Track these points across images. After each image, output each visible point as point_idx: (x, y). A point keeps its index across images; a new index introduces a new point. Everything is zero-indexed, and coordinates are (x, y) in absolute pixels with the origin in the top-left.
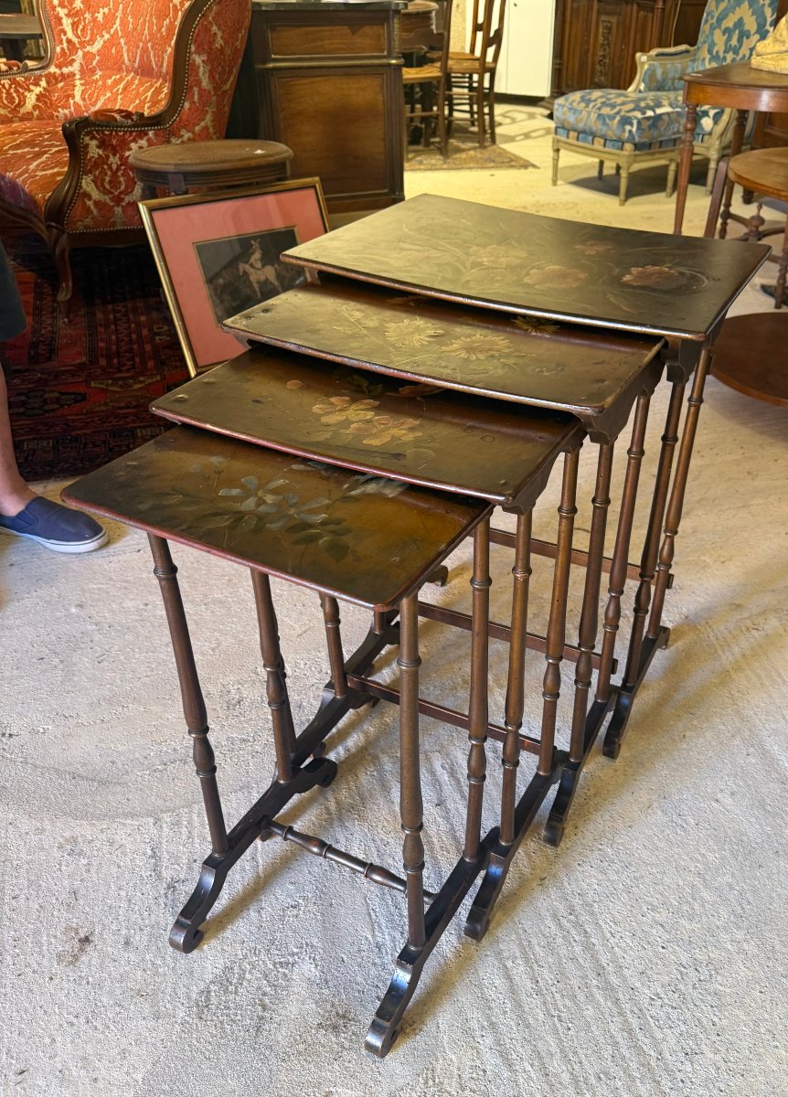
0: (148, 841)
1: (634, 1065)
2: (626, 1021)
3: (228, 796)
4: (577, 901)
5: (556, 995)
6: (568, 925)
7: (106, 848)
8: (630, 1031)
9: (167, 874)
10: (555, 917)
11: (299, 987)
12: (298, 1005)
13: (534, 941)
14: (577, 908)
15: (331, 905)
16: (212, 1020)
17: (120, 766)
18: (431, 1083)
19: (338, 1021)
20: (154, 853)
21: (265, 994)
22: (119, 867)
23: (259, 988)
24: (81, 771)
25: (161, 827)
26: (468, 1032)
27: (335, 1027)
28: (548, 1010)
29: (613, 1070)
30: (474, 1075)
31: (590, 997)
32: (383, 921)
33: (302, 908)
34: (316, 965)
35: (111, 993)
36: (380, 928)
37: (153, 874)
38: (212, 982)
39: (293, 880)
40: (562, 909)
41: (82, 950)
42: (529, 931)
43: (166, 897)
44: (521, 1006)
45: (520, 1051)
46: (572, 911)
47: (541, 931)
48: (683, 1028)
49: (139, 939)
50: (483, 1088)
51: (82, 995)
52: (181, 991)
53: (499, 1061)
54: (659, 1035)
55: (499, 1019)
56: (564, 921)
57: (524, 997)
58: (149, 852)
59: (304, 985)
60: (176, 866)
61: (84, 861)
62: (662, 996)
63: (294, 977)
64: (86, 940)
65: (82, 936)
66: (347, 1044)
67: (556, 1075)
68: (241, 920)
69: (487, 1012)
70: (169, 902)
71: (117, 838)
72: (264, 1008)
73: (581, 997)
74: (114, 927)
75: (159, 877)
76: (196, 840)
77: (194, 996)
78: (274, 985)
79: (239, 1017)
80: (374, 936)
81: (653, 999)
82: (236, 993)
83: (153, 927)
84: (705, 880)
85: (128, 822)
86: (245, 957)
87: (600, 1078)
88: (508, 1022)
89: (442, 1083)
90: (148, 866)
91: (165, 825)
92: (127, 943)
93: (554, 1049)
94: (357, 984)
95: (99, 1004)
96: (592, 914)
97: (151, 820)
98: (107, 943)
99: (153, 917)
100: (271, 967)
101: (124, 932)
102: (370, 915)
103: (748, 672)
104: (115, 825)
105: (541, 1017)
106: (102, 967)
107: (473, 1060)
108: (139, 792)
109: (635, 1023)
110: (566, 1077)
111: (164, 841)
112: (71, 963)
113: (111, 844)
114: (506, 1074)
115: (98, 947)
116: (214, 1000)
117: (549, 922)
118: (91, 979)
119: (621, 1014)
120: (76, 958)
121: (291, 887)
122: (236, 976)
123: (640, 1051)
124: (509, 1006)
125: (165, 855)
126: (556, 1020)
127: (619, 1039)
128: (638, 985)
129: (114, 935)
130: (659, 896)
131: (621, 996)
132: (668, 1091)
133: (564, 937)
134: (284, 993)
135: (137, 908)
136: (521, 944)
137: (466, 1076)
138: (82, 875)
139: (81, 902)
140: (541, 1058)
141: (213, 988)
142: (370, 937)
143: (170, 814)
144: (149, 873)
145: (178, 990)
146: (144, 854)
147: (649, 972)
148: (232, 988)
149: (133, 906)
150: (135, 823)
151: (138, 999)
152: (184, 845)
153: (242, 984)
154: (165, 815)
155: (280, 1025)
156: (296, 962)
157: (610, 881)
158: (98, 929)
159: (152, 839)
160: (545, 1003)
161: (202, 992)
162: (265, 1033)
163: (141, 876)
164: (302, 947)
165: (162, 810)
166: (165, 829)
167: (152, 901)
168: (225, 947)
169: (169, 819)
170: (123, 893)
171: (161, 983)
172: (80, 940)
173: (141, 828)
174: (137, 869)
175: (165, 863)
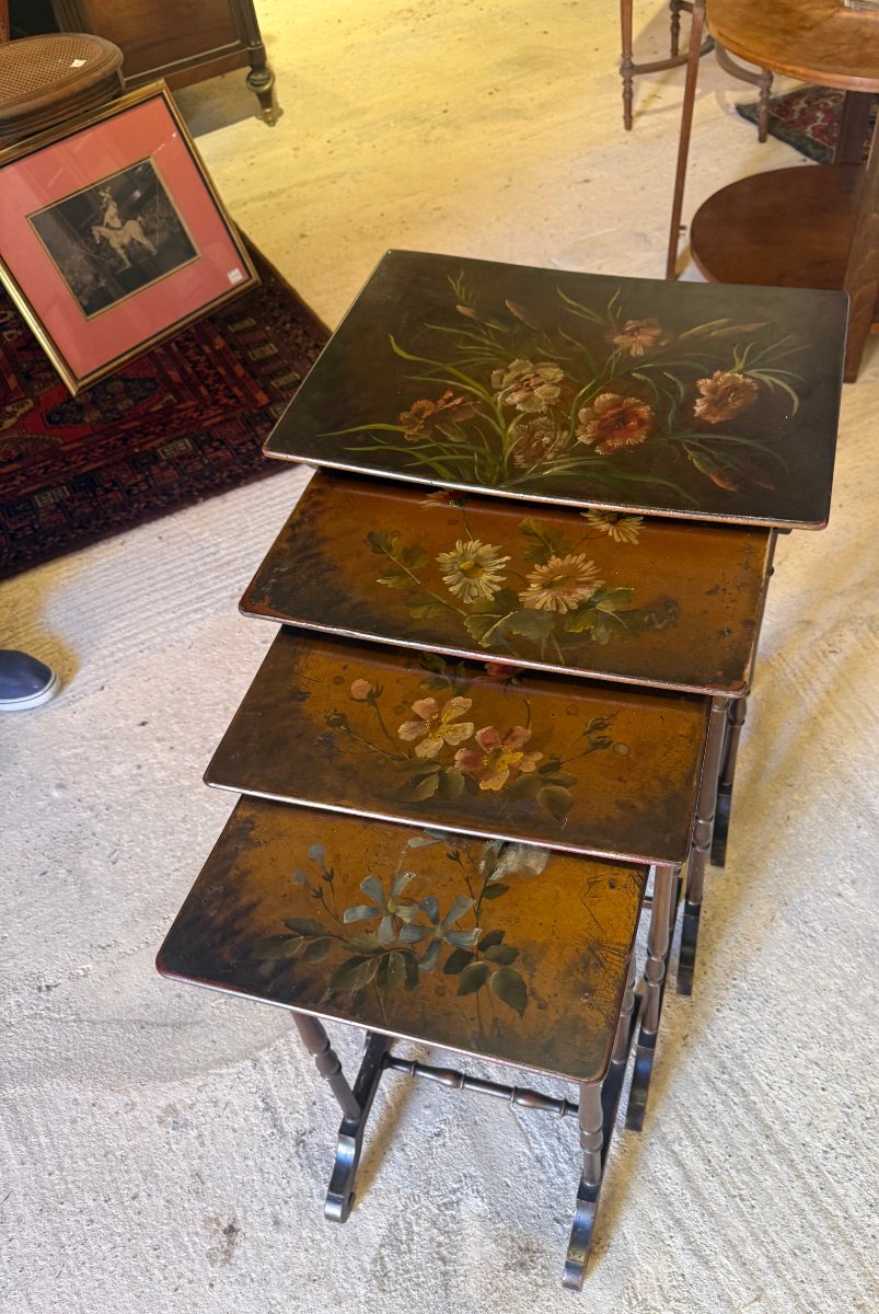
0: (254, 1090)
1: (824, 1232)
2: (805, 1183)
4: (726, 1056)
5: (732, 1172)
6: (724, 1086)
7: (212, 1111)
8: (812, 1194)
9: (289, 1127)
10: (708, 1080)
11: (473, 1229)
12: (478, 1249)
13: (695, 1114)
14: (728, 1064)
15: (476, 1123)
16: (396, 1290)
17: (189, 1000)
18: (634, 1302)
19: (524, 1257)
20: (267, 1103)
21: (440, 1245)
22: (234, 1131)
23: (432, 1239)
24: (147, 1016)
25: (263, 1069)
26: (656, 1237)
27: (522, 1265)
28: (728, 1192)
29: (807, 1242)
30: (675, 1283)
31: (765, 1165)
32: (535, 1130)
33: (447, 1135)
34: (482, 1198)
35: (280, 1285)
36: (534, 1138)
37: (275, 1131)
38: (382, 1246)
39: (427, 1103)
40: (712, 1067)
41: (231, 1243)
42: (687, 1104)
43: (299, 1156)
44: (700, 1194)
45: (712, 1245)
46: (723, 1069)
47: (698, 1101)
48: (862, 1177)
49: (288, 1214)
50: (686, 1294)
51: (252, 1296)
52: (353, 1265)
53: (694, 1261)
54: (841, 1192)
55: (683, 1214)
56: (718, 1083)
57: (700, 1181)
58: (261, 1105)
59: (477, 1224)
60: (296, 1115)
61: (194, 1133)
62: (834, 1145)
63: (463, 1217)
64: (231, 1230)
65: (226, 1225)
66: (540, 1281)
67: (753, 1262)
68: (387, 1164)
69: (669, 1208)
70: (305, 1162)
71: (219, 1094)
72: (443, 1260)
73: (757, 1168)
74: (256, 1207)
75: (283, 1134)
76: (307, 1077)
77: (368, 1267)
78: (447, 1232)
79: (422, 1279)
80: (531, 1149)
81: (825, 1152)
82: (410, 1251)
83: (297, 1197)
84: (847, 998)
85: (224, 1071)
86: (406, 1207)
87: (795, 1254)
88: (691, 1215)
89: (645, 1300)
90: (265, 1122)
91: (266, 1066)
92: (276, 1223)
93: (744, 1233)
94: (530, 1209)
95: (273, 1302)
96: (745, 1067)
97: (249, 1063)
98: (255, 1228)
99: (293, 1184)
100: (437, 1212)
101: (268, 1210)
102: (520, 1126)
103: (837, 715)
104: (210, 1079)
105: (723, 1201)
106: (260, 1258)
107: (669, 1267)
108: (222, 1029)
109: (814, 1182)
110: (762, 1262)
112: (226, 1261)
113: (216, 1104)
114: (705, 1274)
115: (247, 1235)
116: (390, 1266)
117: (703, 1088)
118: (254, 1275)
119: (799, 1176)
120: (228, 1253)
121: (427, 1112)
122: (404, 1231)
123: (827, 1214)
124: (688, 1196)
125: (280, 1104)
126: (737, 1199)
127: (805, 1206)
128: (808, 1139)
129: (259, 1216)
130: (806, 1029)
131: (795, 1157)
132: (862, 1251)
133: (723, 1102)
134: (459, 1238)
135: (272, 1177)
136: (682, 1122)
137: (666, 1286)
138: (197, 1151)
139: (209, 1184)
140: (734, 1247)
141: (384, 1252)
142: (527, 1151)
143: (266, 1050)
144: (270, 1131)
145: (349, 1265)
146: (256, 1108)
147: (815, 1122)
148: (404, 1247)
149: (266, 1175)
150: (231, 1070)
151: (312, 1286)
152: (296, 1087)
153: (412, 1240)
154: (261, 1053)
155: (466, 1276)
156: (459, 1200)
157: (752, 1022)
158: (239, 1213)
159: (257, 1087)
160: (722, 1184)
161: (375, 1261)
162: (454, 1290)
163: (263, 1136)
164: (461, 1181)
165: (256, 1048)
166: (268, 1071)
167: (285, 1165)
168: (382, 1201)
169: (267, 1058)
170: (250, 1163)
171: (329, 1260)
172: (225, 1232)
173: (241, 1076)
174: (255, 1129)
175: (283, 1114)
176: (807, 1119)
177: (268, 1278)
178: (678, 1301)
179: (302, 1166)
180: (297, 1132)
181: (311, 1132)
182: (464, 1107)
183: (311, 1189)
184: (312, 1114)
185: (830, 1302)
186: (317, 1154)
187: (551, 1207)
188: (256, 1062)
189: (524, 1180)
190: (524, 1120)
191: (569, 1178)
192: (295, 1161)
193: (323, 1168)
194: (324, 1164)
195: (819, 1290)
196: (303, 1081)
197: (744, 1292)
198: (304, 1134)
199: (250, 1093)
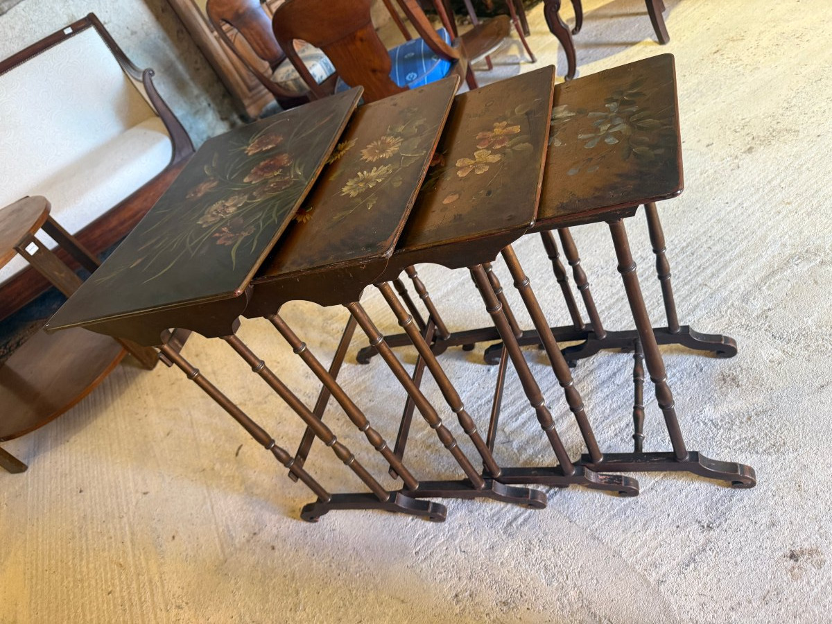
0: (682, 576)
3: (607, 544)
7: (710, 606)
9: (702, 539)
11: (724, 409)
12: (735, 403)
15: (658, 424)
16: (780, 437)
19: (729, 380)
20: (689, 562)
21: (741, 423)
22: (719, 581)
23: (740, 427)
25: (664, 574)
27: (733, 380)
30: (712, 315)
34: (703, 408)
35: (814, 507)
37: (708, 548)
38: (757, 453)
41: (802, 553)
43: (720, 524)
49: (764, 519)
50: (716, 310)
52: (777, 466)
58: (692, 566)
59: (720, 408)
60: (691, 536)
61: (733, 614)
63: (719, 416)
64: (793, 556)
65: (792, 562)
66: (739, 369)
67: (688, 290)
70: (722, 519)
71: (694, 604)
72: (749, 419)
74: (768, 544)
75: (708, 541)
76: (660, 538)
78: (732, 421)
79: (766, 425)
82: (753, 437)
83: (749, 516)
85: (675, 607)
86: (726, 447)
90: (704, 558)
91: (661, 573)
92: (773, 524)
94: (700, 384)
95: (828, 508)
97: (662, 588)
98: (783, 540)
99: (741, 522)
100: (722, 430)
101: (767, 534)
103: (381, 321)
104: (685, 617)
106: (802, 528)
111: (674, 562)
112: (817, 552)
113: (703, 605)
114: (702, 305)
115: (791, 543)
116: (768, 444)
118: (817, 528)
120: (811, 553)
122: (742, 444)
129: (774, 539)
133: (609, 318)
134: (732, 414)
135: (742, 539)
138: (746, 607)
139: (768, 587)
140: (684, 298)
141: (760, 450)
143: (648, 577)
144: (710, 552)
145: (779, 468)
146: (695, 569)
147: (609, 284)
148: (752, 441)
149: (743, 543)
150: (672, 601)
151: (804, 487)
152: (669, 544)
153: (745, 438)
154: (651, 580)
155: (754, 404)
156: (709, 420)
157: (562, 316)
158: (778, 554)
159: (679, 574)
160: (653, 309)
161: (769, 454)
162: (765, 407)
163: (715, 556)
164: (698, 422)
165: (648, 587)
166: (664, 569)
167: (730, 533)
169: (654, 574)
170: (738, 559)
171: (781, 481)
172: (797, 561)
173: (674, 591)
174: (712, 565)
175: (693, 547)
176: (609, 287)
177: (814, 517)
178: (720, 312)
179: (726, 520)
180: (703, 532)
181: (700, 522)
182: (650, 432)
183: (740, 508)
184: (686, 526)
185: (695, 262)
186: (713, 512)
187: (695, 375)
188: (659, 582)
189: (684, 392)
190: (648, 400)
191: (675, 371)
192: (725, 526)
193: (722, 505)
194: (719, 505)
195: (691, 267)
196: (663, 540)
197: (704, 291)
198: (703, 526)
199: (685, 578)
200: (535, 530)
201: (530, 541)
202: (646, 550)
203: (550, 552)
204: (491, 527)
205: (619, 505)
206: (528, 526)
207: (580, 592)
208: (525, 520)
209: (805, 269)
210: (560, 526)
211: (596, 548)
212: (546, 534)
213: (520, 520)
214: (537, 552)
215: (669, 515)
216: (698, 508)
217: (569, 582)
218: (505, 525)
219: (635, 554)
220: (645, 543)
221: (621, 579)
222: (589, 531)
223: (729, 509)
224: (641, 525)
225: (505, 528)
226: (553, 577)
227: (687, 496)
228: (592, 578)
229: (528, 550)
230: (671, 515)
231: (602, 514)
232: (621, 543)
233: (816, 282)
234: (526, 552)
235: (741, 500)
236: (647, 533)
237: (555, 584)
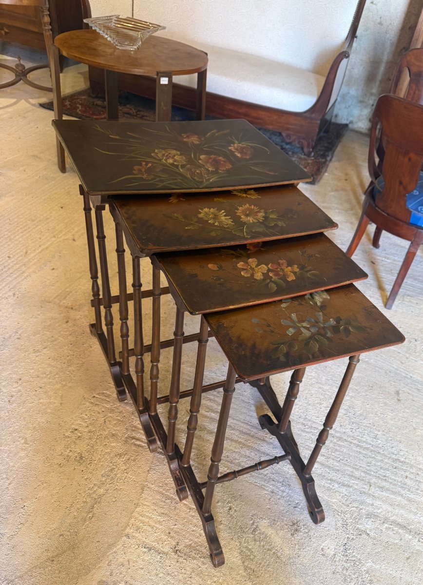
0: (137, 547)
1: (370, 454)
2: (354, 444)
3: (141, 497)
4: (301, 420)
5: (333, 454)
6: (308, 430)
7: (123, 569)
8: (358, 446)
9: (166, 549)
10: (302, 431)
11: (270, 532)
12: (278, 537)
13: (308, 444)
14: (304, 422)
15: (240, 495)
16: (262, 573)
17: (69, 534)
18: (340, 514)
19: (295, 527)
20: (148, 548)
21: (263, 546)
22: (142, 569)
23: (259, 546)
24: (50, 554)
26: (329, 489)
27: (296, 530)
28: (337, 461)
29: (369, 460)
30: (345, 499)
31: (339, 446)
32: (263, 483)
33: (233, 506)
34: (265, 519)
36: (265, 486)
37: (161, 555)
38: (243, 563)
39: (216, 501)
40: (300, 426)
42: (303, 442)
43: (181, 557)
44: (330, 467)
45: (345, 479)
46: (303, 424)
47: (305, 439)
48: (366, 432)
50: (351, 500)
52: (238, 578)
53: (345, 488)
54: (364, 440)
55: (331, 476)
56: (306, 430)
57: (327, 463)
58: (146, 550)
59: (270, 529)
60: (166, 543)
62: (352, 428)
63: (263, 531)
66: (307, 531)
67: (361, 476)
69: (325, 478)
70: (186, 557)
71: (121, 560)
72: (269, 550)
73: (338, 448)
75: (166, 554)
76: (158, 526)
77: (245, 574)
78: (262, 540)
79: (268, 562)
80: (267, 490)
81: (351, 431)
82: (255, 556)
83: (194, 572)
84: (320, 383)
85: (115, 549)
86: (240, 542)
87: (369, 466)
88: (333, 475)
89: (342, 511)
90: (154, 555)
91: (134, 534)
93: (351, 470)
94: (283, 510)
96: (310, 420)
97: (124, 538)
99: (188, 569)
100: (252, 536)
102: (257, 485)
104: (111, 557)
105: (337, 464)
107: (340, 495)
109: (355, 442)
110: (363, 474)
111: (144, 539)
113: (123, 565)
114: (351, 490)
116: (253, 567)
117: (304, 434)
119: (351, 443)
121: (219, 504)
122: (247, 551)
123: (367, 449)
124: (327, 470)
125: (154, 544)
126: (341, 461)
127: (359, 450)
128: (344, 430)
130: (317, 399)
131: (345, 438)
132: (383, 452)
134: (268, 538)
135: (176, 573)
136: (306, 449)
137: (344, 502)
140: (352, 476)
142: (266, 492)
143: (129, 528)
144: (159, 557)
146: (144, 553)
147: (342, 424)
148: (252, 557)
149: (173, 574)
150: (118, 547)
152: (155, 532)
153: (252, 552)
154: (127, 531)
155: (282, 549)
156: (257, 525)
157: (301, 406)
159: (137, 544)
160: (333, 459)
161: (246, 569)
162: (282, 557)
163: (157, 561)
164: (252, 519)
165: (122, 530)
166: (137, 535)
167: (178, 564)
168: (229, 548)
169: (132, 530)
170: (161, 575)
173: (125, 546)
174: (151, 561)
175: (159, 547)
178: (351, 503)
179: (185, 559)
180: (172, 548)
181: (178, 545)
182: (232, 493)
183: (197, 565)
184: (172, 537)
185: (388, 472)
186: (188, 551)
187: (290, 505)
188: (128, 536)
189: (273, 503)
190: (257, 483)
191: (287, 491)
192: (181, 560)
193: (195, 554)
195: (383, 471)
196: (157, 528)
197: (364, 486)
198: (175, 547)
199: (136, 549)
200: (134, 454)
201: (126, 454)
202: (147, 520)
203: (124, 468)
204: (127, 429)
205: (171, 494)
206: (136, 449)
207: (104, 495)
208: (139, 446)
209: (417, 548)
210: (142, 466)
211: (136, 492)
212: (134, 460)
213: (138, 443)
214: (120, 461)
215: (175, 525)
216: (188, 540)
217: (108, 486)
218: (131, 436)
219: (141, 515)
220: (150, 518)
221: (121, 514)
222: (146, 483)
223: (194, 558)
224: (162, 511)
225: (130, 437)
226: (108, 476)
227: (193, 531)
228: (115, 498)
229: (120, 455)
230: (176, 526)
231: (161, 486)
232: (145, 505)
233: (408, 559)
234: (118, 454)
235: (204, 563)
236: (158, 517)
237: (104, 479)
